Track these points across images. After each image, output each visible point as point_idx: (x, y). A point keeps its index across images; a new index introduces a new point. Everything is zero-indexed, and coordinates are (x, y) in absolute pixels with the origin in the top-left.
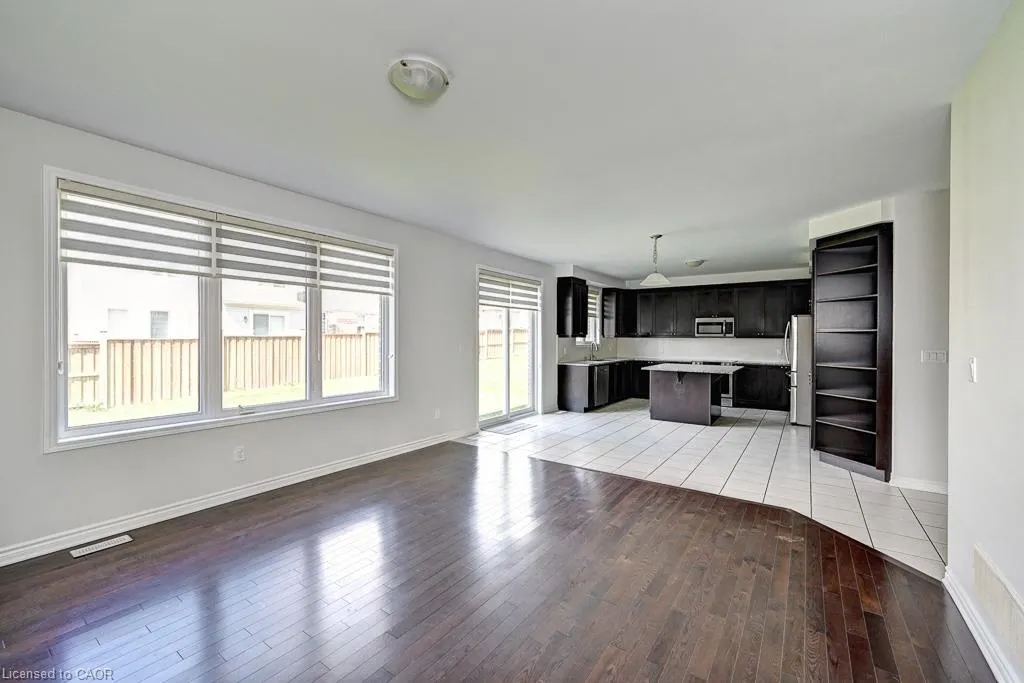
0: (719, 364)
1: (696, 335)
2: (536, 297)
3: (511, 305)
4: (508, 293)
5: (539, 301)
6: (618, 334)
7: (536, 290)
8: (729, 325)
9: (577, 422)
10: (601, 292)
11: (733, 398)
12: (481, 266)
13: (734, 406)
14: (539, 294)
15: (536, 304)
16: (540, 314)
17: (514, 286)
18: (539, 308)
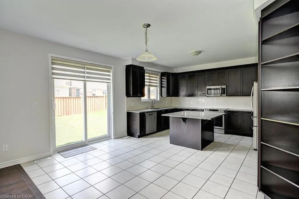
0: (217, 110)
1: (207, 95)
2: (109, 76)
3: (87, 79)
4: (84, 73)
5: (111, 78)
6: (168, 95)
7: (109, 72)
8: (223, 89)
9: (134, 142)
10: (160, 74)
11: (225, 129)
12: (53, 55)
13: (225, 134)
14: (111, 74)
15: (109, 79)
16: (112, 84)
17: (88, 69)
18: (111, 81)
